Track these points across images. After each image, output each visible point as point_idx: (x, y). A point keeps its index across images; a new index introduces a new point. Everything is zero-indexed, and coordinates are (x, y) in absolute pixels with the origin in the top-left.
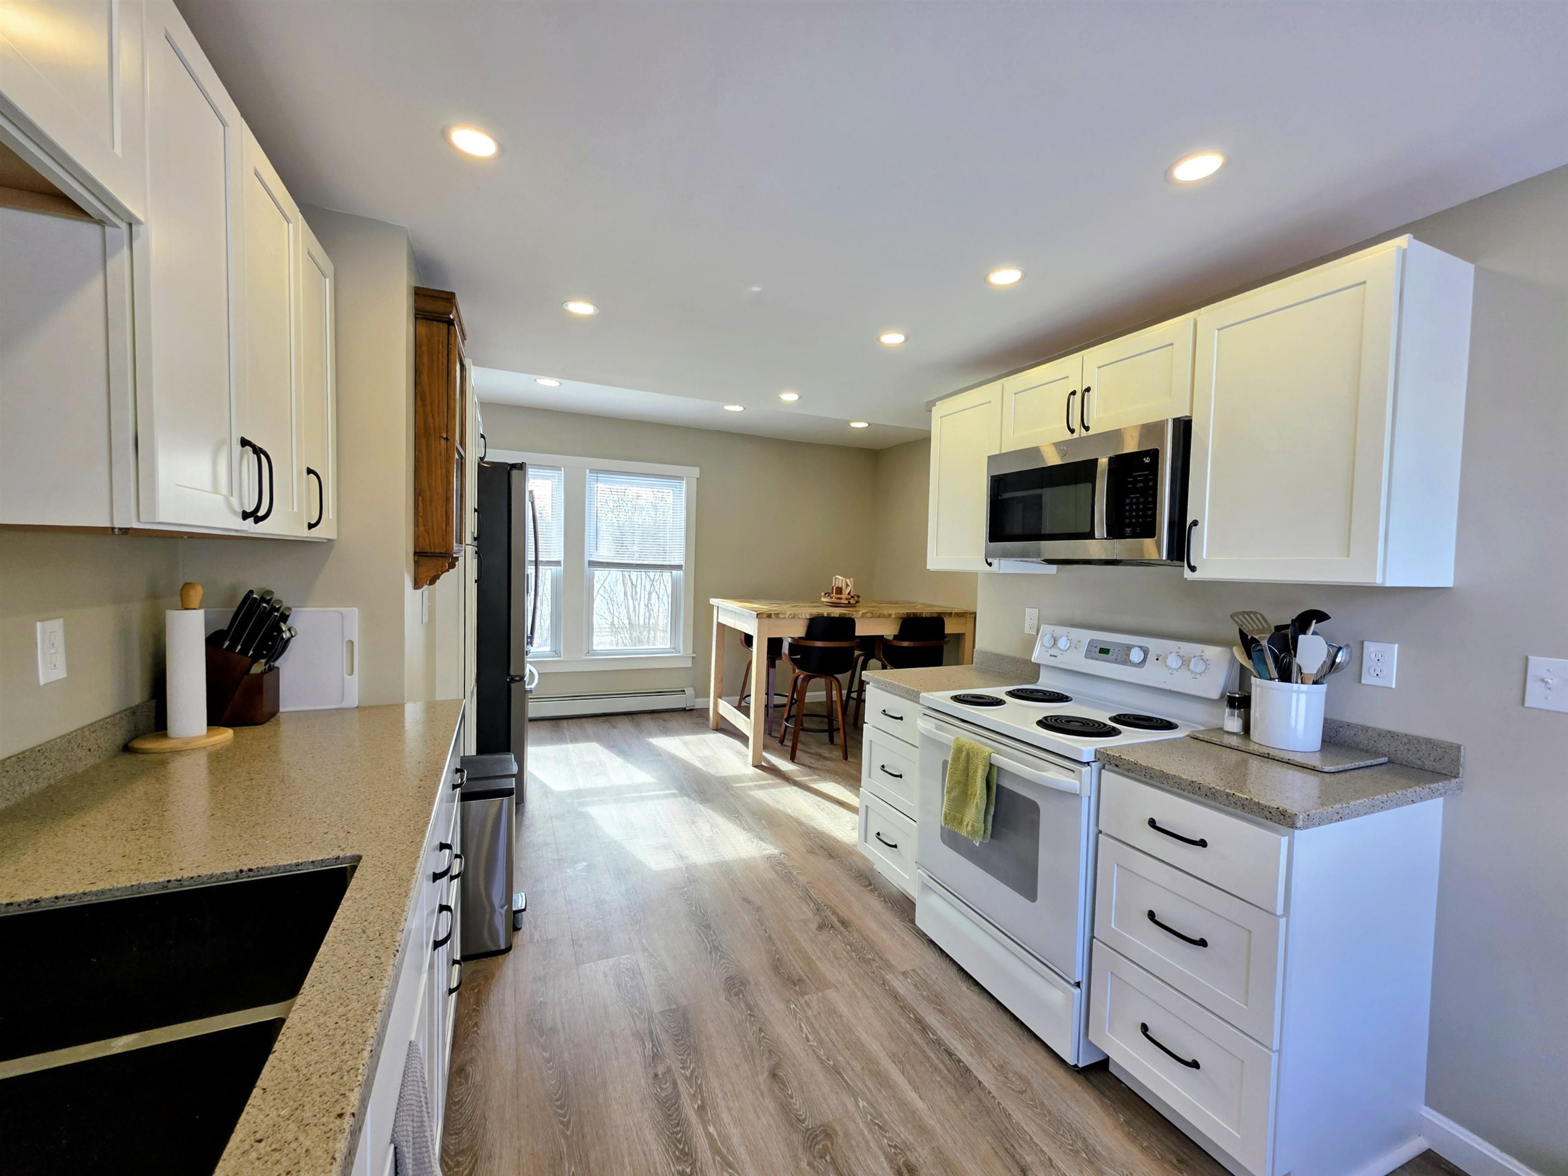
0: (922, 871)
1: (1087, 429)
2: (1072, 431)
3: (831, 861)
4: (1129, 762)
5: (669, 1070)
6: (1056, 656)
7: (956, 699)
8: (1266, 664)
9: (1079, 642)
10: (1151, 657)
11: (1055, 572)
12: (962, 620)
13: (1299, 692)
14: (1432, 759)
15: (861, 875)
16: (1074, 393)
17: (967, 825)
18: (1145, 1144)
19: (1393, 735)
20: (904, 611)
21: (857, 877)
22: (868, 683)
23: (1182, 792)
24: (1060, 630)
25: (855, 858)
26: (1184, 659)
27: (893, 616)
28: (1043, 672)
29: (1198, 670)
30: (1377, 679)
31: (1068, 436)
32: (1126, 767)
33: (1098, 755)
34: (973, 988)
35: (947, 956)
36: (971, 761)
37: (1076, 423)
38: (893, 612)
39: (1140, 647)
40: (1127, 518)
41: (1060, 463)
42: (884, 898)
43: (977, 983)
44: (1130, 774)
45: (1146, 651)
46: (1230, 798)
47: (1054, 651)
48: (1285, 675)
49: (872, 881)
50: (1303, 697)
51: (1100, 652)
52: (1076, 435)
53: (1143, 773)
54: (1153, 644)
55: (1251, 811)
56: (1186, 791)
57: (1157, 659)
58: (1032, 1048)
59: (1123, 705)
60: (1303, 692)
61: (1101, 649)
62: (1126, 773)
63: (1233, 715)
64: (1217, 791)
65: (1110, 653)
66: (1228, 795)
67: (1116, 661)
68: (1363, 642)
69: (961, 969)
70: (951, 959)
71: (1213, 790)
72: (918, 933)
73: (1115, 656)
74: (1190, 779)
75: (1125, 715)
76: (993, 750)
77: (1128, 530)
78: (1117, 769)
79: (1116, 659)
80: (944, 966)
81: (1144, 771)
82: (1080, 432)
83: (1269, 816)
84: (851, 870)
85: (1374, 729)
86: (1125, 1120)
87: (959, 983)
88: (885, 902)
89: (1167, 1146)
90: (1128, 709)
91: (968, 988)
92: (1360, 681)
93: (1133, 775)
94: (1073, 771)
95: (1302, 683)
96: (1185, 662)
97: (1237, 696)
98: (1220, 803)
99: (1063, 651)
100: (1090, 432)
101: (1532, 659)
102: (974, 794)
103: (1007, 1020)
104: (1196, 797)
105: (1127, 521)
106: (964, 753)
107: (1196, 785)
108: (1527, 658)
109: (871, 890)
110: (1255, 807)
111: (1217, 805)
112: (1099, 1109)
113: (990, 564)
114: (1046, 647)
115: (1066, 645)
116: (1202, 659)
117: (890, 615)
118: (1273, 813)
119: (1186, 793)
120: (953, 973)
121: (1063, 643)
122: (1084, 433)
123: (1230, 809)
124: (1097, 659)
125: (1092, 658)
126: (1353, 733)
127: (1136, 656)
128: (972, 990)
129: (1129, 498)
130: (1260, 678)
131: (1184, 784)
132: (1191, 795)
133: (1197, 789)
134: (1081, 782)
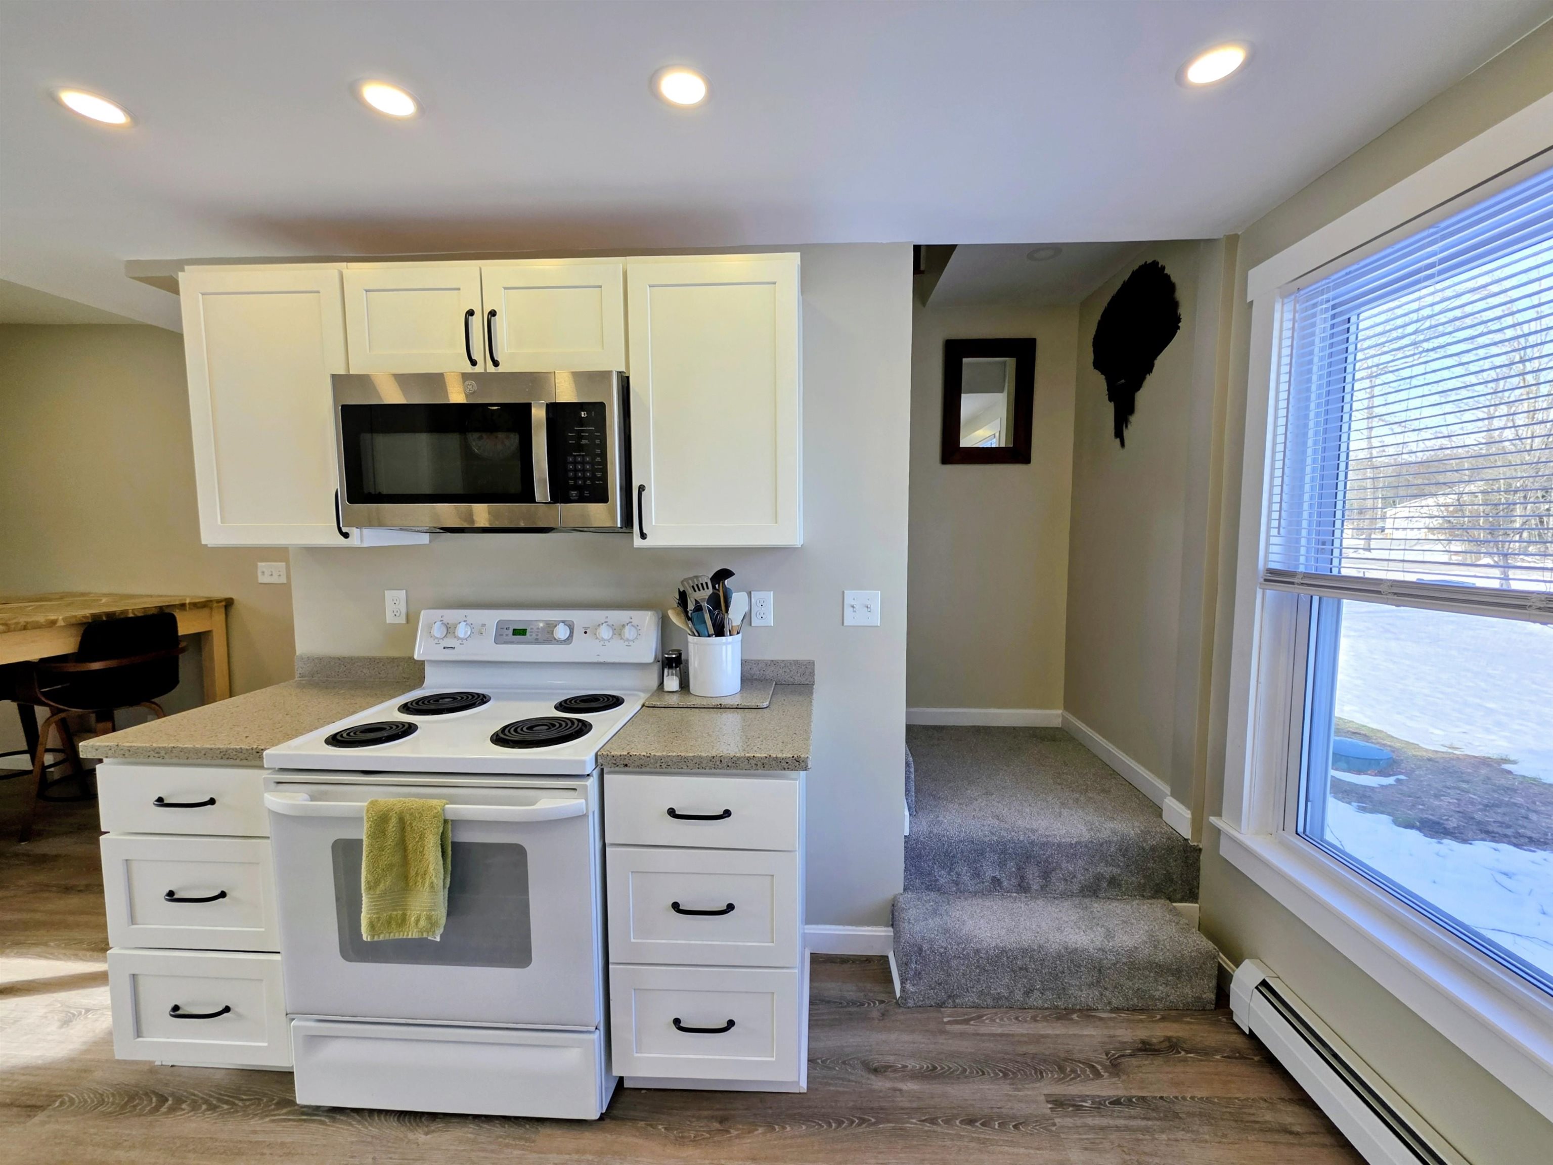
0: (300, 1020)
1: (496, 363)
2: (474, 363)
3: (40, 1117)
4: (640, 758)
6: (454, 648)
7: (336, 740)
8: (705, 622)
9: (484, 625)
10: (578, 632)
11: (427, 542)
12: (206, 612)
13: (727, 644)
14: (799, 675)
15: (132, 1098)
16: (471, 313)
17: (417, 921)
18: (692, 1136)
19: (774, 663)
20: (85, 612)
21: (124, 1107)
22: (100, 761)
23: (703, 770)
24: (451, 615)
25: (98, 1075)
26: (614, 627)
27: (61, 623)
28: (428, 670)
29: (631, 638)
30: (762, 620)
31: (468, 368)
32: (637, 763)
33: (600, 761)
34: (433, 1126)
35: (371, 1112)
36: (408, 828)
37: (478, 352)
38: (60, 617)
39: (563, 622)
40: (571, 479)
41: (465, 402)
42: (206, 1102)
43: (433, 1116)
44: (644, 769)
45: (571, 627)
46: (751, 761)
47: (449, 642)
48: (720, 631)
49: (165, 1091)
50: (729, 647)
51: (514, 634)
52: (479, 369)
53: (658, 765)
54: (579, 617)
55: (771, 768)
56: (707, 768)
57: (586, 633)
58: (545, 1137)
59: (562, 689)
60: (729, 643)
61: (514, 630)
62: (638, 770)
63: (672, 674)
64: (739, 758)
65: (528, 633)
66: (748, 759)
67: (537, 642)
68: (750, 593)
69: (402, 1115)
70: (380, 1112)
71: (734, 759)
72: (303, 1114)
73: (534, 635)
74: (710, 755)
75: (571, 700)
76: (444, 801)
77: (574, 493)
78: (626, 769)
79: (537, 639)
80: (374, 1131)
81: (659, 762)
82: (484, 366)
83: (786, 766)
84: (102, 1102)
85: (763, 661)
86: (665, 1129)
87: (411, 1136)
88: (213, 1108)
89: (706, 1117)
90: (570, 691)
91: (427, 1134)
92: (751, 625)
93: (648, 769)
94: (575, 789)
95: (730, 635)
96: (618, 631)
97: (674, 656)
98: (742, 769)
99: (462, 639)
100: (500, 369)
101: (846, 592)
102: (421, 871)
103: (498, 1130)
104: (718, 771)
105: (571, 482)
106: (394, 821)
107: (717, 759)
108: (843, 592)
109: (172, 1110)
110: (774, 762)
111: (739, 771)
112: (640, 1141)
113: (346, 535)
114: (437, 638)
115: (466, 632)
116: (633, 626)
117: (53, 623)
118: (790, 762)
119: (707, 771)
120: (392, 1130)
121: (462, 631)
122: (491, 368)
123: (752, 772)
124: (512, 643)
125: (506, 643)
126: (749, 667)
127: (561, 632)
128: (433, 1131)
129: (571, 455)
130: (699, 636)
131: (705, 762)
132: (713, 771)
133: (718, 763)
134: (586, 800)
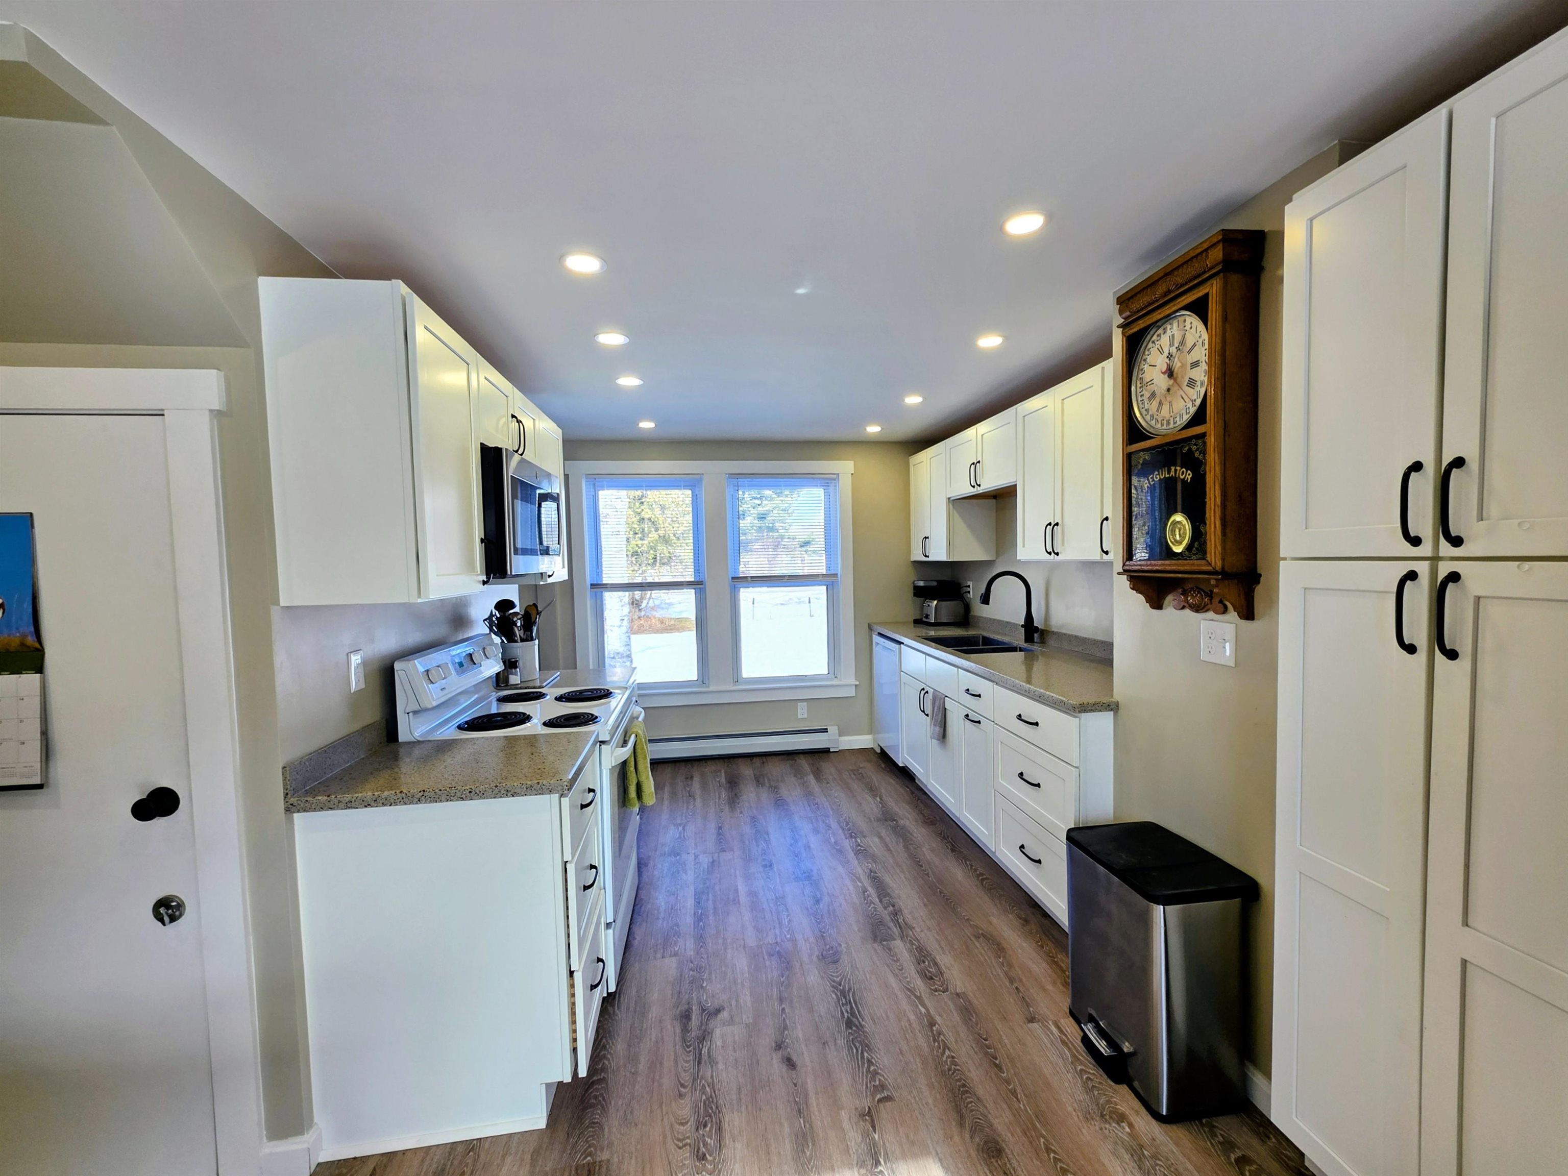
5: (885, 908)
